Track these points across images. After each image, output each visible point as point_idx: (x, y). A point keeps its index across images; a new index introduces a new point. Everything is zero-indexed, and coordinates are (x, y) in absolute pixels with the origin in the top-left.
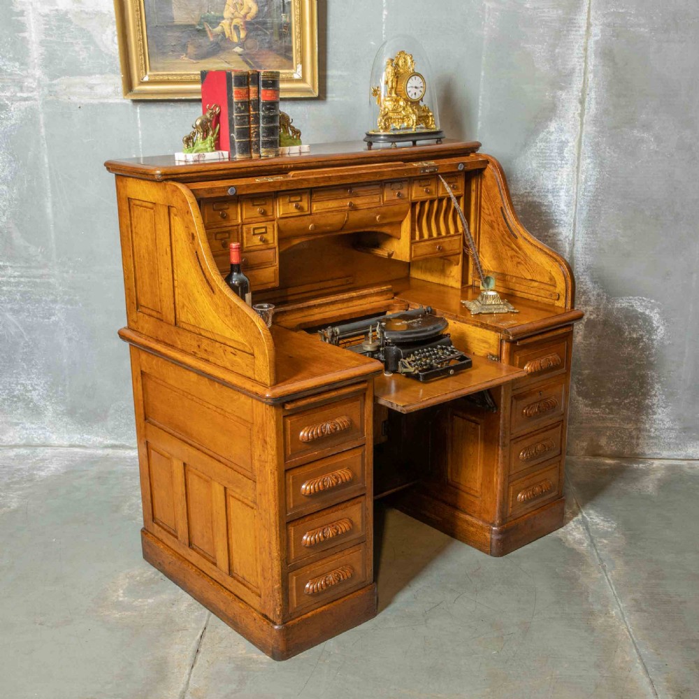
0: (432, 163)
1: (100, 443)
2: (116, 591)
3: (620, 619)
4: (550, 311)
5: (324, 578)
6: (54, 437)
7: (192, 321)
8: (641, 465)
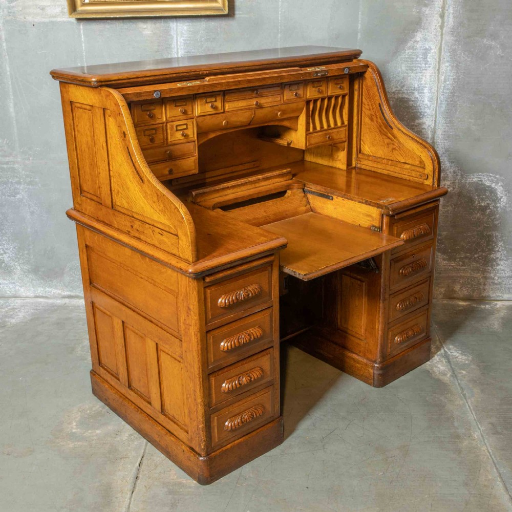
0: (323, 68)
1: (59, 294)
2: (70, 423)
3: (481, 442)
4: (421, 189)
5: (240, 416)
6: (22, 290)
7: (126, 205)
8: (487, 306)
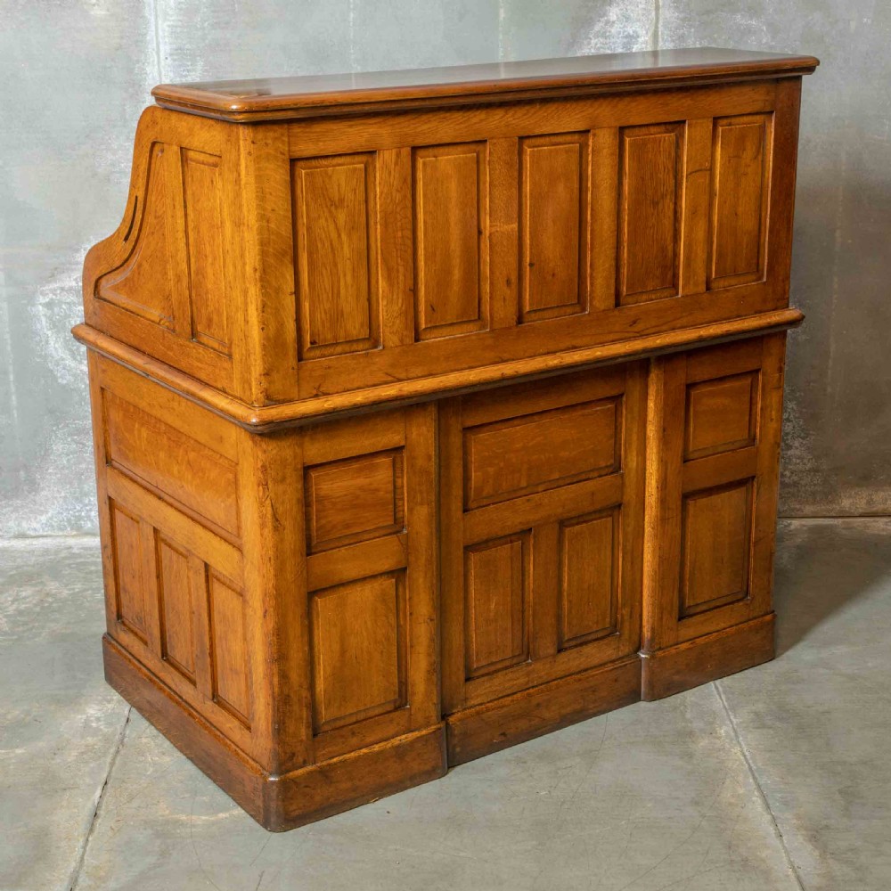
3: (732, 740)
